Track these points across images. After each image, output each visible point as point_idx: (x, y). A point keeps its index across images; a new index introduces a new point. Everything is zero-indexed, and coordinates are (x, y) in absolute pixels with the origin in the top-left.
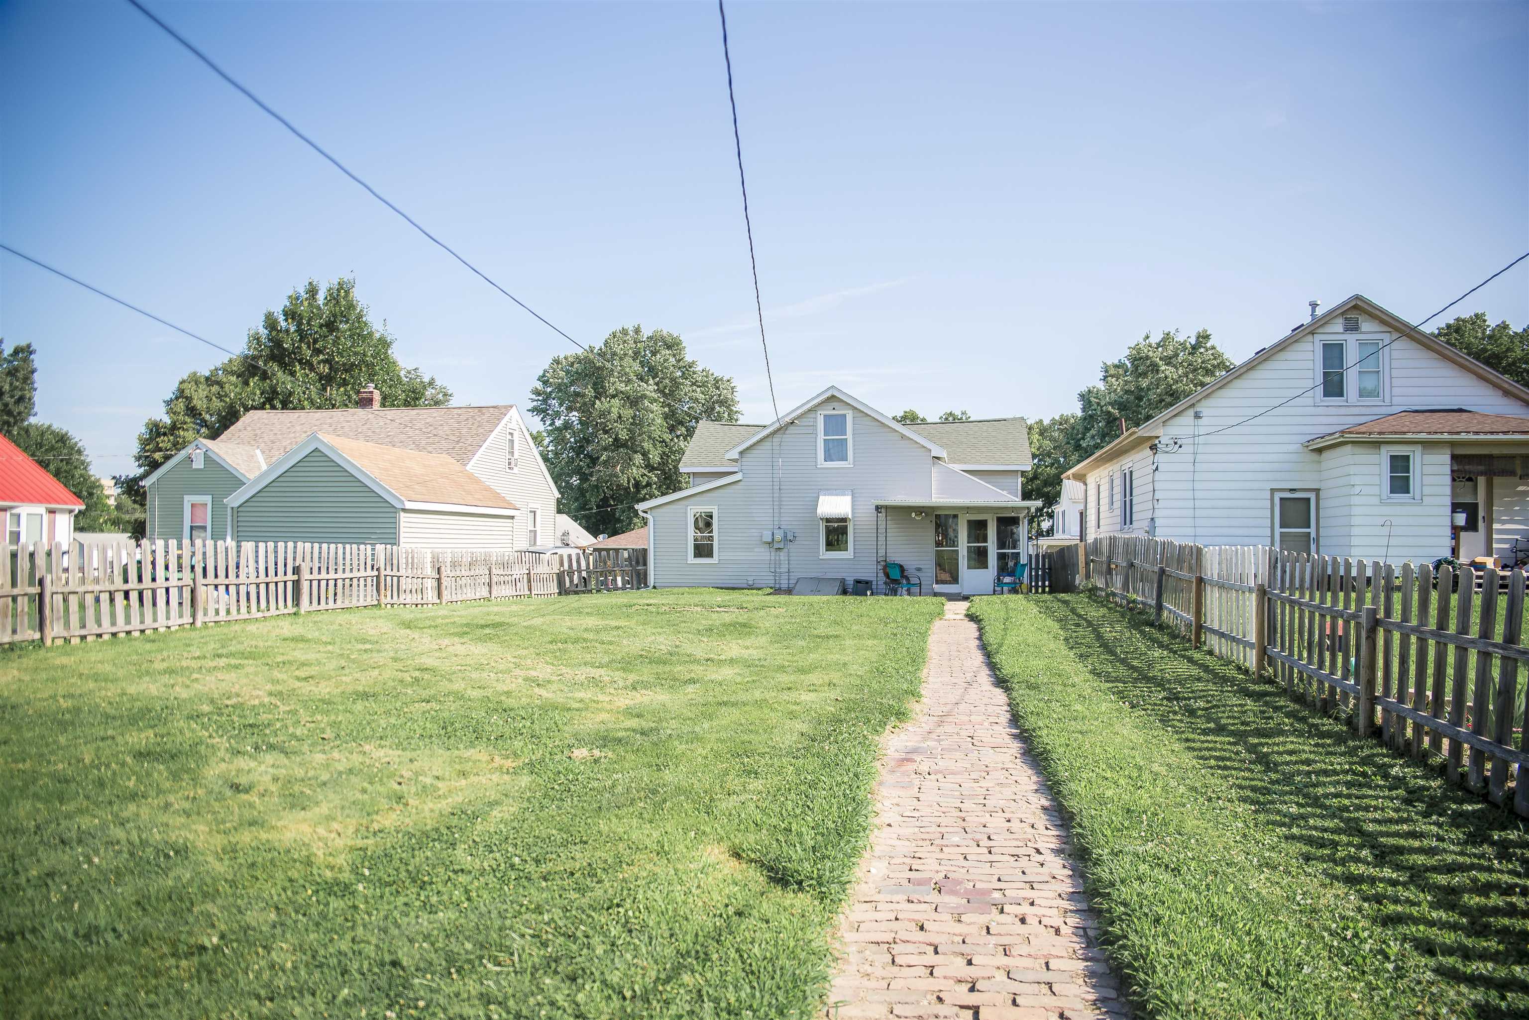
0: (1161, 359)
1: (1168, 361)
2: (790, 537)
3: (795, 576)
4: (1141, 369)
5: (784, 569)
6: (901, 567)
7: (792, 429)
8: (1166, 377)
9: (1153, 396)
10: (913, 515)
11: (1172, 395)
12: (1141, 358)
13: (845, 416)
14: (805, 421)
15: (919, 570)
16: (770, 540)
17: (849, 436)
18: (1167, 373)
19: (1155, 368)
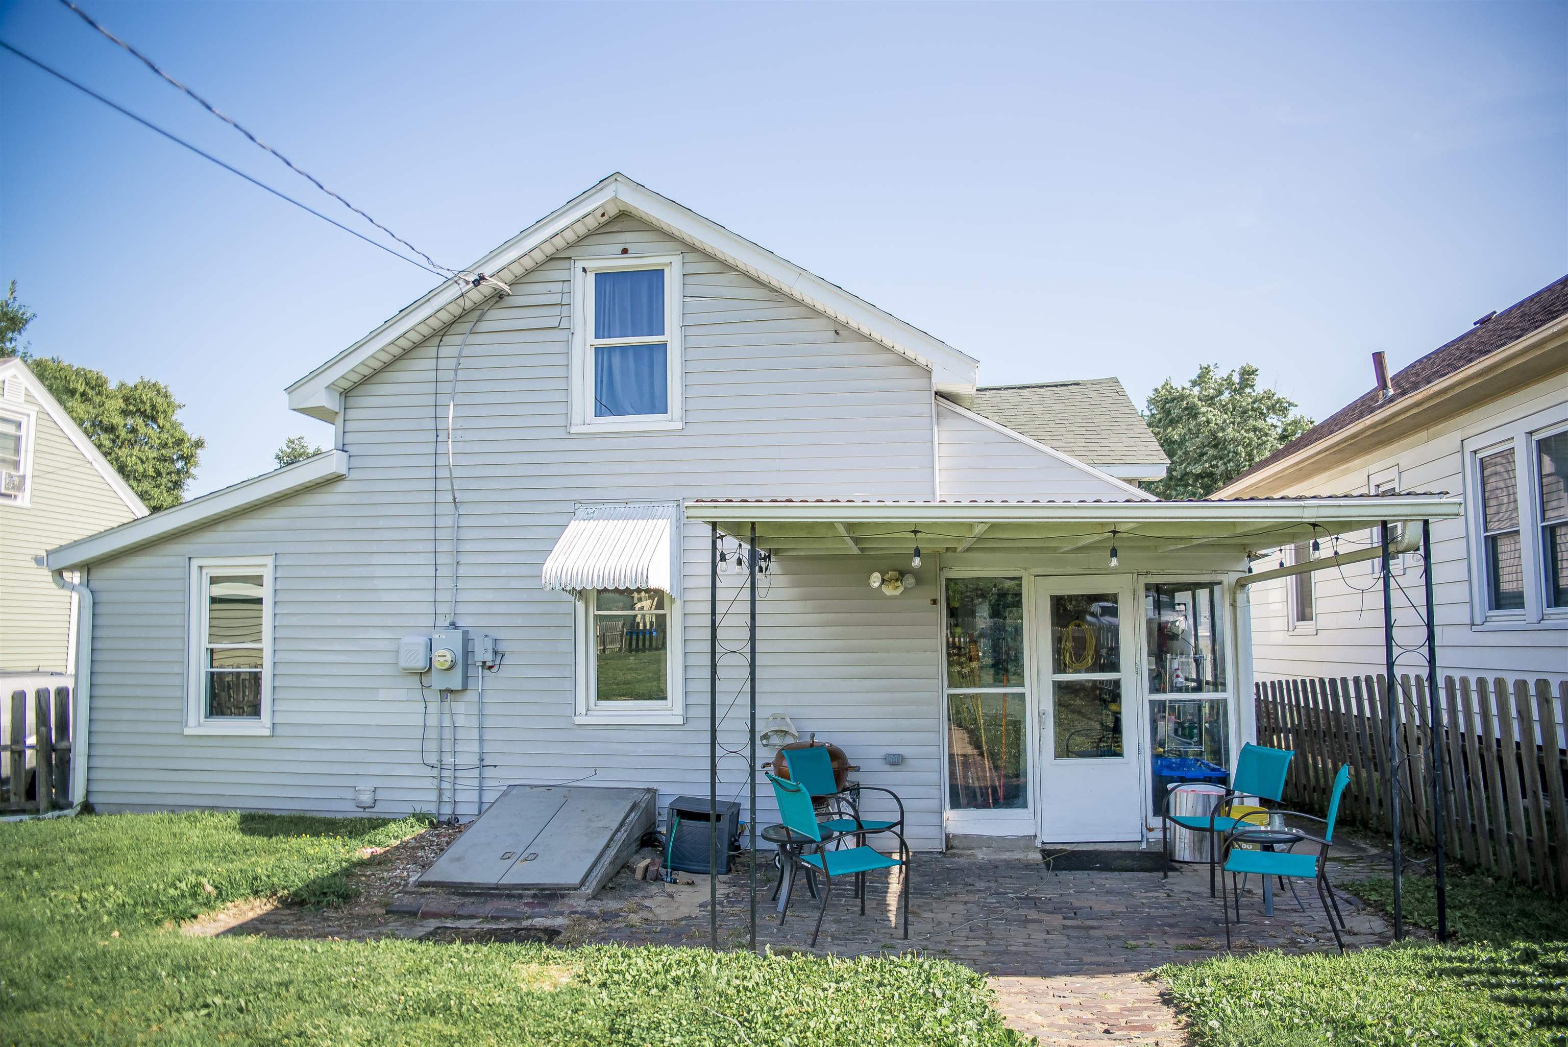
0: (1200, 399)
1: (1210, 400)
2: (482, 653)
3: (497, 780)
4: (1175, 412)
5: (468, 758)
6: (835, 755)
7: (497, 318)
8: (1208, 422)
9: (1190, 447)
10: (875, 580)
11: (1216, 446)
12: (1173, 399)
13: (659, 274)
14: (534, 293)
15: (895, 761)
16: (420, 663)
17: (672, 335)
18: (1210, 416)
19: (1191, 411)
